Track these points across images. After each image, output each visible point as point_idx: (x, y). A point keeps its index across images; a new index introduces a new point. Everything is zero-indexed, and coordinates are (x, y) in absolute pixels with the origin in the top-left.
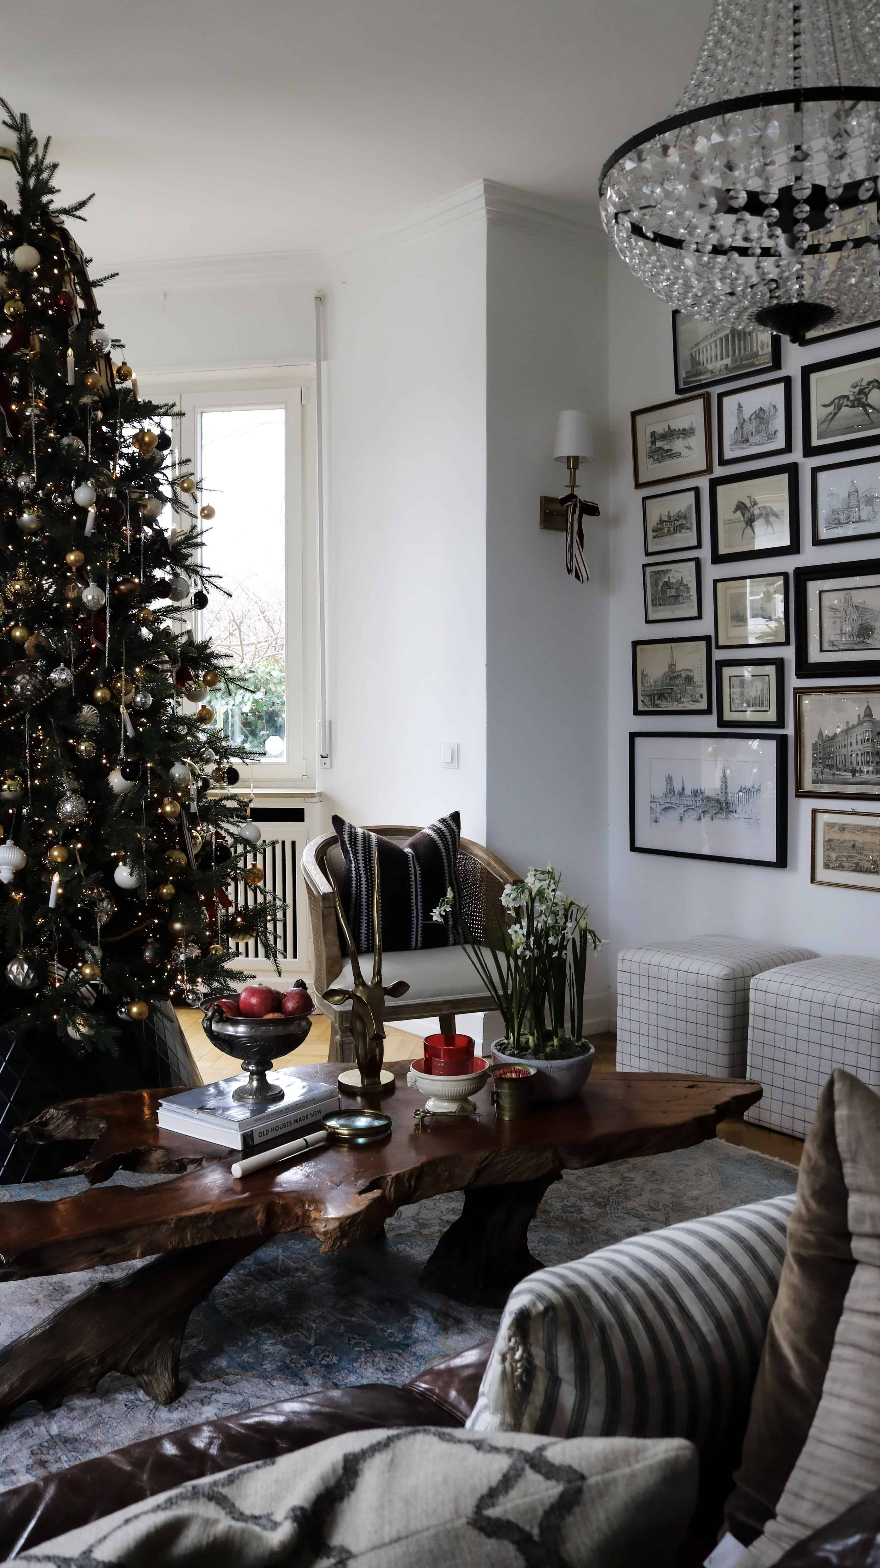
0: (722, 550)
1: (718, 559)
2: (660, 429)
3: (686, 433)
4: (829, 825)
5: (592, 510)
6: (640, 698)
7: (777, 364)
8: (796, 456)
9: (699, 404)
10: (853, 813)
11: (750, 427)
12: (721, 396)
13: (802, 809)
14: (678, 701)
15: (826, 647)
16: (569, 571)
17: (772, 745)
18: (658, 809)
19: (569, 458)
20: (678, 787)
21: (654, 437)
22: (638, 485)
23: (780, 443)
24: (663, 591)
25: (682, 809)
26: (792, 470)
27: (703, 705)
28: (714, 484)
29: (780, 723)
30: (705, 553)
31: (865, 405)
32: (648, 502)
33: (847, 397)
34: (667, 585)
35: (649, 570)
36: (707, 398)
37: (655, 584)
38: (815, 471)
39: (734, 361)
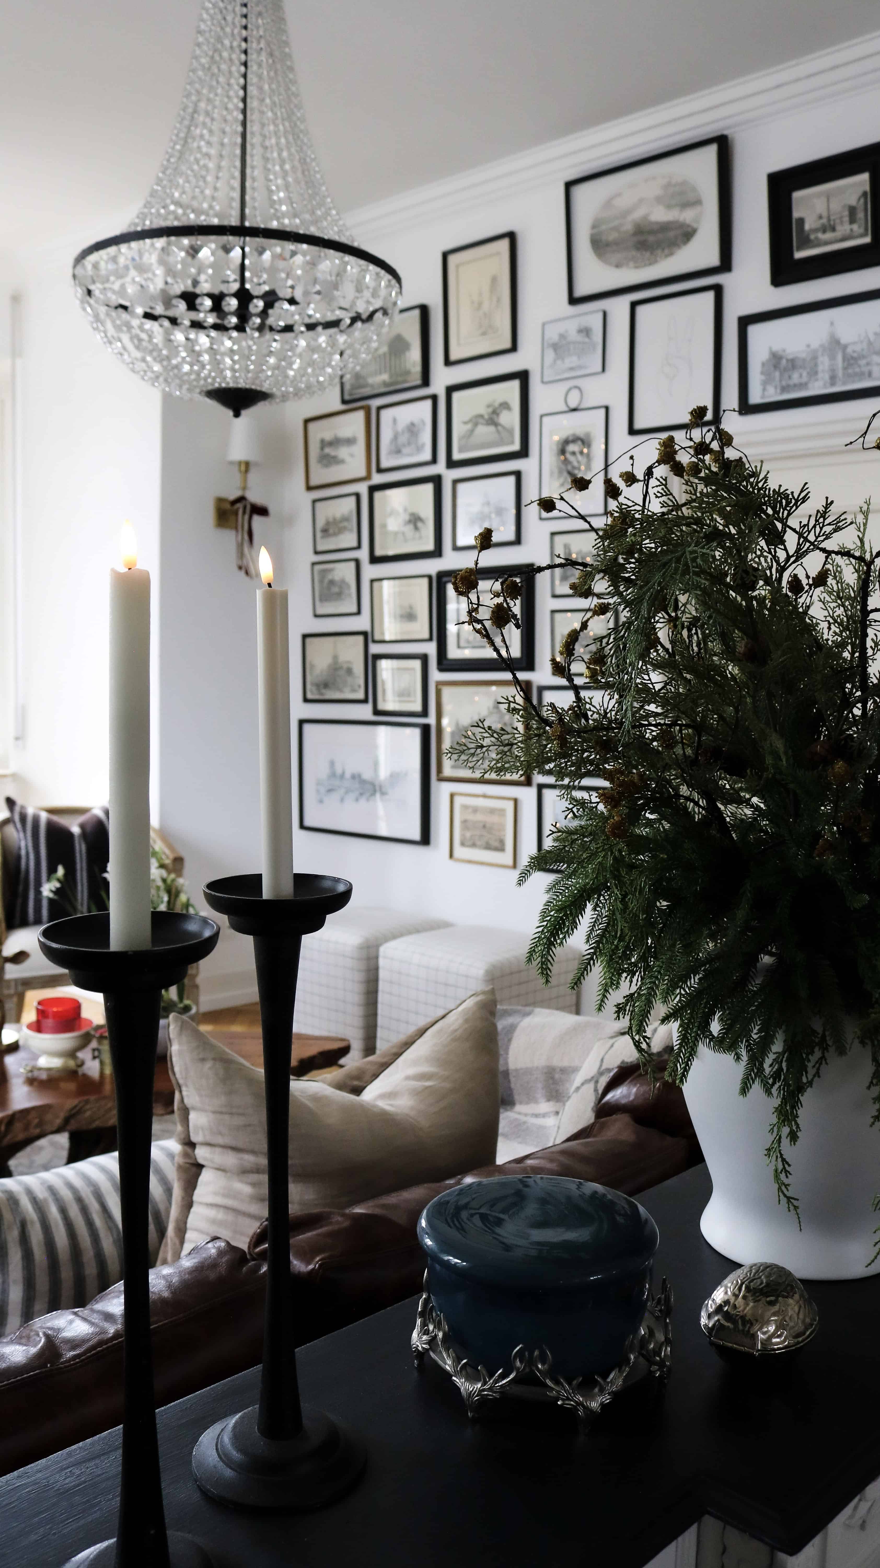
0: (379, 552)
1: (375, 560)
2: (328, 436)
3: (350, 441)
4: (465, 807)
5: (262, 511)
6: (308, 686)
7: (426, 380)
8: (440, 468)
9: (360, 416)
10: (485, 796)
11: (403, 439)
12: (379, 408)
13: (441, 792)
14: (341, 690)
15: (462, 644)
16: (240, 568)
17: (416, 733)
18: (323, 790)
19: (240, 463)
20: (339, 771)
21: (324, 444)
22: (309, 488)
23: (427, 456)
24: (329, 589)
25: (342, 791)
26: (437, 481)
27: (361, 695)
28: (373, 489)
29: (425, 713)
30: (363, 554)
31: (496, 424)
32: (318, 505)
33: (481, 416)
34: (332, 582)
35: (317, 567)
36: (368, 410)
37: (321, 581)
38: (455, 482)
39: (391, 376)
